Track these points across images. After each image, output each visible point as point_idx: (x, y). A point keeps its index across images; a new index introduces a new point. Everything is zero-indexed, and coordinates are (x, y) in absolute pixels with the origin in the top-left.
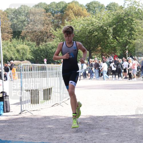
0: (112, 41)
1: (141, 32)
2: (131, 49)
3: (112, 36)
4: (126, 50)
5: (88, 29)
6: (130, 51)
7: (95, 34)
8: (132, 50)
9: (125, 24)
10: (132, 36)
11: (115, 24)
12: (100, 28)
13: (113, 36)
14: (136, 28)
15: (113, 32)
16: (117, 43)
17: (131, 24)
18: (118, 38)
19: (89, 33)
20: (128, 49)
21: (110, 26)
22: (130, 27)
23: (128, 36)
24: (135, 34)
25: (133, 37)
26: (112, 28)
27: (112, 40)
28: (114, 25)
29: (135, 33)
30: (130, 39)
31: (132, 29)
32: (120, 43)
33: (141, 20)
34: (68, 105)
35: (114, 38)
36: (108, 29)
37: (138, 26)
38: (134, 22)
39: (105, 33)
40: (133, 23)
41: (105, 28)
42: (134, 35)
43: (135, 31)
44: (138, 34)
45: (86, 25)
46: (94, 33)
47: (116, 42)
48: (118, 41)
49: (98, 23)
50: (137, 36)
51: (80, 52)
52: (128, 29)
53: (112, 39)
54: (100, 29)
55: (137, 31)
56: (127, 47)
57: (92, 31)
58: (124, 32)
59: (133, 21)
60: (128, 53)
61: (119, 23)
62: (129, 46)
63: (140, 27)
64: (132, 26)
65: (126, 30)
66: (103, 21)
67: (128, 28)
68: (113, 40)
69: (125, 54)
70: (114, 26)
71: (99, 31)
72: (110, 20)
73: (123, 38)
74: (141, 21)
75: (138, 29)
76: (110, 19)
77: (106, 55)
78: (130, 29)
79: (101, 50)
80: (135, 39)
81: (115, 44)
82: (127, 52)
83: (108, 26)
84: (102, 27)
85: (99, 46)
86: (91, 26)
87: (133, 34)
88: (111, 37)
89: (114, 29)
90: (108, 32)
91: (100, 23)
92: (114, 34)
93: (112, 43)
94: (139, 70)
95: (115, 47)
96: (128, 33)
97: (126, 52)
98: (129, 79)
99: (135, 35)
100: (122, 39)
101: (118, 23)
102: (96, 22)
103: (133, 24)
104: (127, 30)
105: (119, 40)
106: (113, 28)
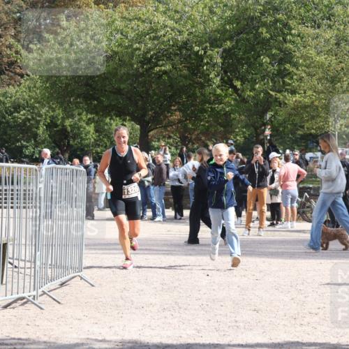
0: (220, 95)
1: (315, 66)
2: (280, 125)
3: (218, 79)
4: (265, 125)
5: (139, 49)
6: (277, 130)
7: (163, 68)
8: (285, 127)
9: (263, 39)
10: (287, 80)
11: (231, 39)
12: (180, 49)
13: (222, 79)
14: (298, 54)
15: (222, 64)
16: (235, 100)
17: (285, 40)
18: (238, 84)
19: (141, 62)
20: (272, 122)
21: (214, 43)
22: (280, 49)
23: (272, 80)
24: (296, 74)
25: (289, 84)
26: (221, 50)
27: (219, 91)
28: (227, 39)
29: (295, 71)
30: (280, 91)
31: (286, 57)
32: (244, 100)
33: (319, 27)
34: (59, 303)
35: (227, 83)
36: (205, 53)
37: (305, 47)
38: (293, 32)
39: (195, 65)
40: (288, 37)
41: (196, 48)
42: (291, 78)
43: (296, 65)
44: (304, 75)
45: (132, 35)
46: (161, 62)
47: (231, 100)
48: (239, 96)
49: (172, 30)
50: (301, 79)
51: (111, 125)
52: (272, 57)
53: (218, 87)
54: (181, 53)
55: (302, 65)
56: (268, 116)
57: (152, 57)
58: (261, 65)
59: (290, 29)
60: (271, 135)
61: (245, 36)
62: (276, 113)
63: (312, 52)
64: (285, 45)
65: (265, 60)
66: (193, 27)
67: (274, 51)
68: (222, 90)
69: (262, 137)
70: (228, 43)
71: (178, 58)
72: (214, 24)
73: (257, 86)
74: (317, 31)
75: (305, 57)
76: (215, 19)
77: (198, 139)
78: (281, 55)
79: (180, 121)
80: (293, 92)
81: (229, 104)
82: (268, 132)
83: (208, 45)
84: (185, 45)
85: (175, 110)
86: (150, 39)
87: (289, 74)
88: (217, 81)
89: (227, 54)
90: (208, 63)
91: (179, 32)
92: (226, 72)
93: (218, 99)
94: (306, 194)
95: (227, 114)
96: (273, 69)
97: (264, 131)
98: (272, 225)
99: (295, 77)
100: (253, 89)
101: (242, 33)
102: (166, 26)
103: (290, 41)
104: (268, 61)
105: (243, 91)
106: (225, 51)
